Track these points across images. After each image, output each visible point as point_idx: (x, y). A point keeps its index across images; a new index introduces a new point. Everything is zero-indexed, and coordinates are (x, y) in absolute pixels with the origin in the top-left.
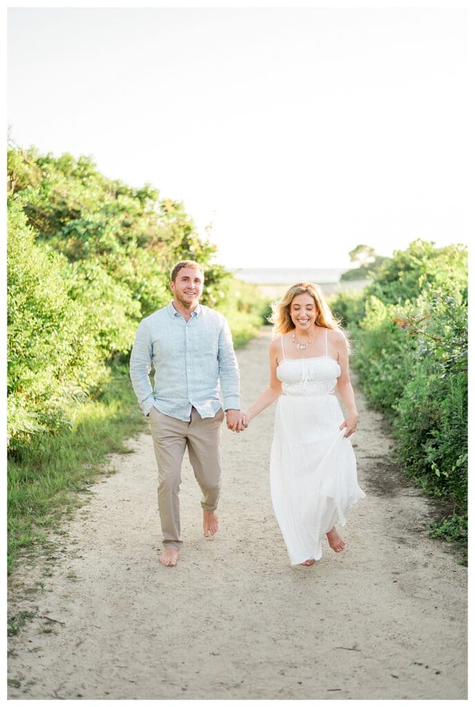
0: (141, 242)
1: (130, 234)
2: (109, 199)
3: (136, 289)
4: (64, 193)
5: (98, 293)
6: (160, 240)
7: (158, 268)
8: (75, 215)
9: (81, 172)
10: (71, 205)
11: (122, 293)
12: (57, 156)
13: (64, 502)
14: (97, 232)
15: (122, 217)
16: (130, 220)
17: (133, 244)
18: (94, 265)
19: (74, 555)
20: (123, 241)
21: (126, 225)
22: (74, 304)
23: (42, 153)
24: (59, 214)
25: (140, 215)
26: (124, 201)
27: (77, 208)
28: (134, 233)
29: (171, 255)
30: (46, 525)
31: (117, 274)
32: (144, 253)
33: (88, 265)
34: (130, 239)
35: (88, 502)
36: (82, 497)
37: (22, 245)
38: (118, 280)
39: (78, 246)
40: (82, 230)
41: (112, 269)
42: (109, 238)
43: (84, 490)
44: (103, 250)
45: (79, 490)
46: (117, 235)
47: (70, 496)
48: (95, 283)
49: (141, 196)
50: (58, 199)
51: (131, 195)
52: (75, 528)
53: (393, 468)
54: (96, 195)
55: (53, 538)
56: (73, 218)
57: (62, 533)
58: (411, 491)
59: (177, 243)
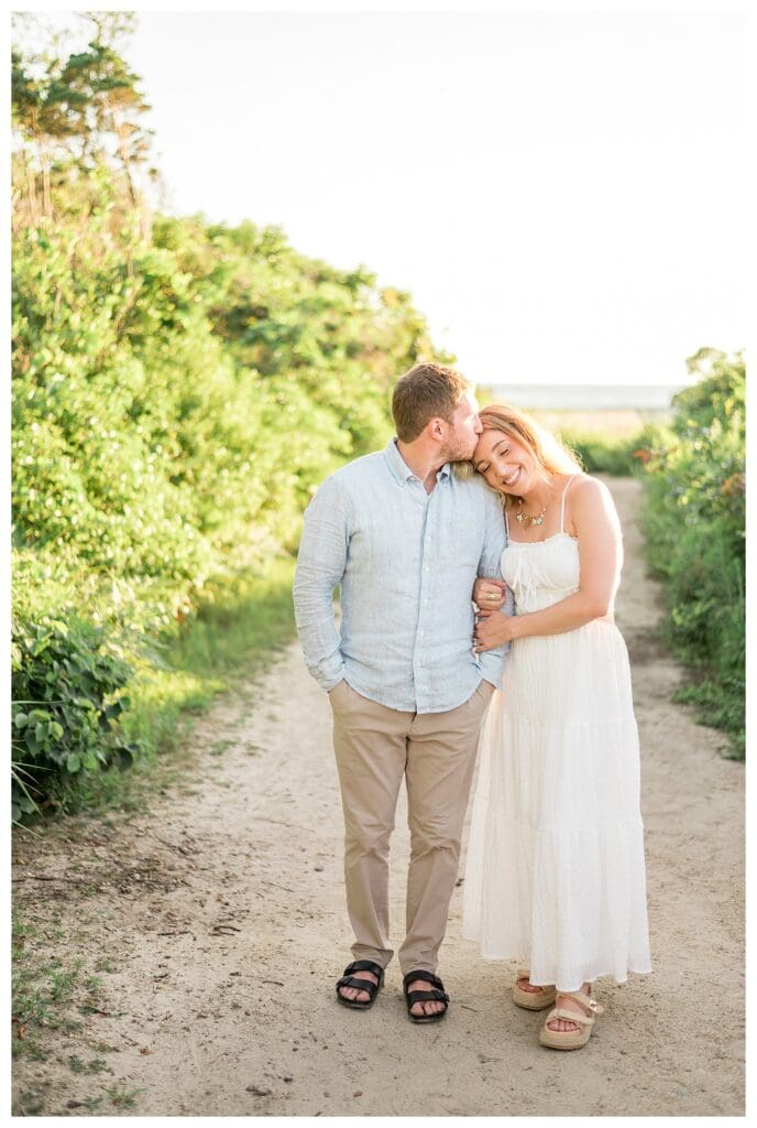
0: (352, 351)
1: (334, 342)
2: (308, 291)
3: (343, 417)
4: (246, 281)
5: (293, 420)
6: (377, 348)
7: (374, 388)
8: (261, 313)
10: (256, 300)
11: (325, 420)
12: (233, 224)
13: (258, 658)
14: (292, 337)
15: (326, 317)
16: (335, 321)
17: (340, 354)
18: (288, 383)
20: (327, 350)
21: (331, 328)
22: (268, 432)
23: (213, 220)
24: (239, 312)
25: (349, 314)
26: (330, 292)
27: (264, 303)
28: (342, 338)
29: (393, 368)
31: (317, 395)
32: (355, 367)
33: (278, 381)
34: (335, 347)
35: (285, 660)
36: (278, 656)
38: (320, 403)
39: (266, 358)
40: (271, 335)
41: (311, 388)
42: (307, 346)
43: (280, 650)
44: (299, 363)
45: (273, 649)
46: (319, 342)
47: (265, 654)
48: (291, 408)
49: (351, 283)
50: (240, 291)
51: (337, 282)
54: (289, 284)
56: (260, 318)
57: (257, 684)
59: (401, 351)
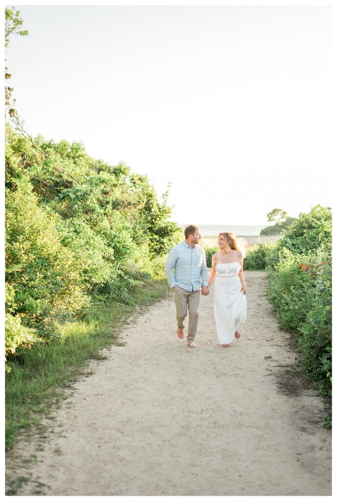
0: (116, 205)
1: (108, 199)
3: (111, 240)
4: (61, 168)
5: (83, 242)
6: (129, 204)
7: (127, 224)
8: (68, 185)
9: (74, 154)
10: (65, 177)
11: (99, 242)
12: (57, 142)
13: (54, 395)
14: (84, 197)
15: (102, 186)
16: (108, 189)
17: (109, 206)
18: (80, 221)
19: (60, 435)
20: (102, 205)
21: (106, 193)
22: (65, 249)
23: (46, 140)
24: (57, 184)
25: (115, 185)
26: (104, 175)
27: (70, 180)
28: (110, 199)
29: (137, 214)
30: (41, 412)
31: (97, 228)
32: (117, 213)
33: (76, 221)
34: (108, 203)
35: (72, 395)
36: (68, 392)
37: (29, 206)
38: (98, 232)
39: (70, 207)
40: (73, 196)
41: (93, 224)
42: (92, 202)
43: (69, 387)
44: (88, 211)
45: (65, 387)
46: (98, 200)
47: (58, 390)
48: (82, 235)
49: (117, 172)
50: (56, 173)
51: (109, 171)
52: (61, 415)
53: (298, 374)
54: (85, 170)
55: (45, 422)
56: (67, 187)
57: (52, 418)
58: (311, 392)
59: (142, 206)
